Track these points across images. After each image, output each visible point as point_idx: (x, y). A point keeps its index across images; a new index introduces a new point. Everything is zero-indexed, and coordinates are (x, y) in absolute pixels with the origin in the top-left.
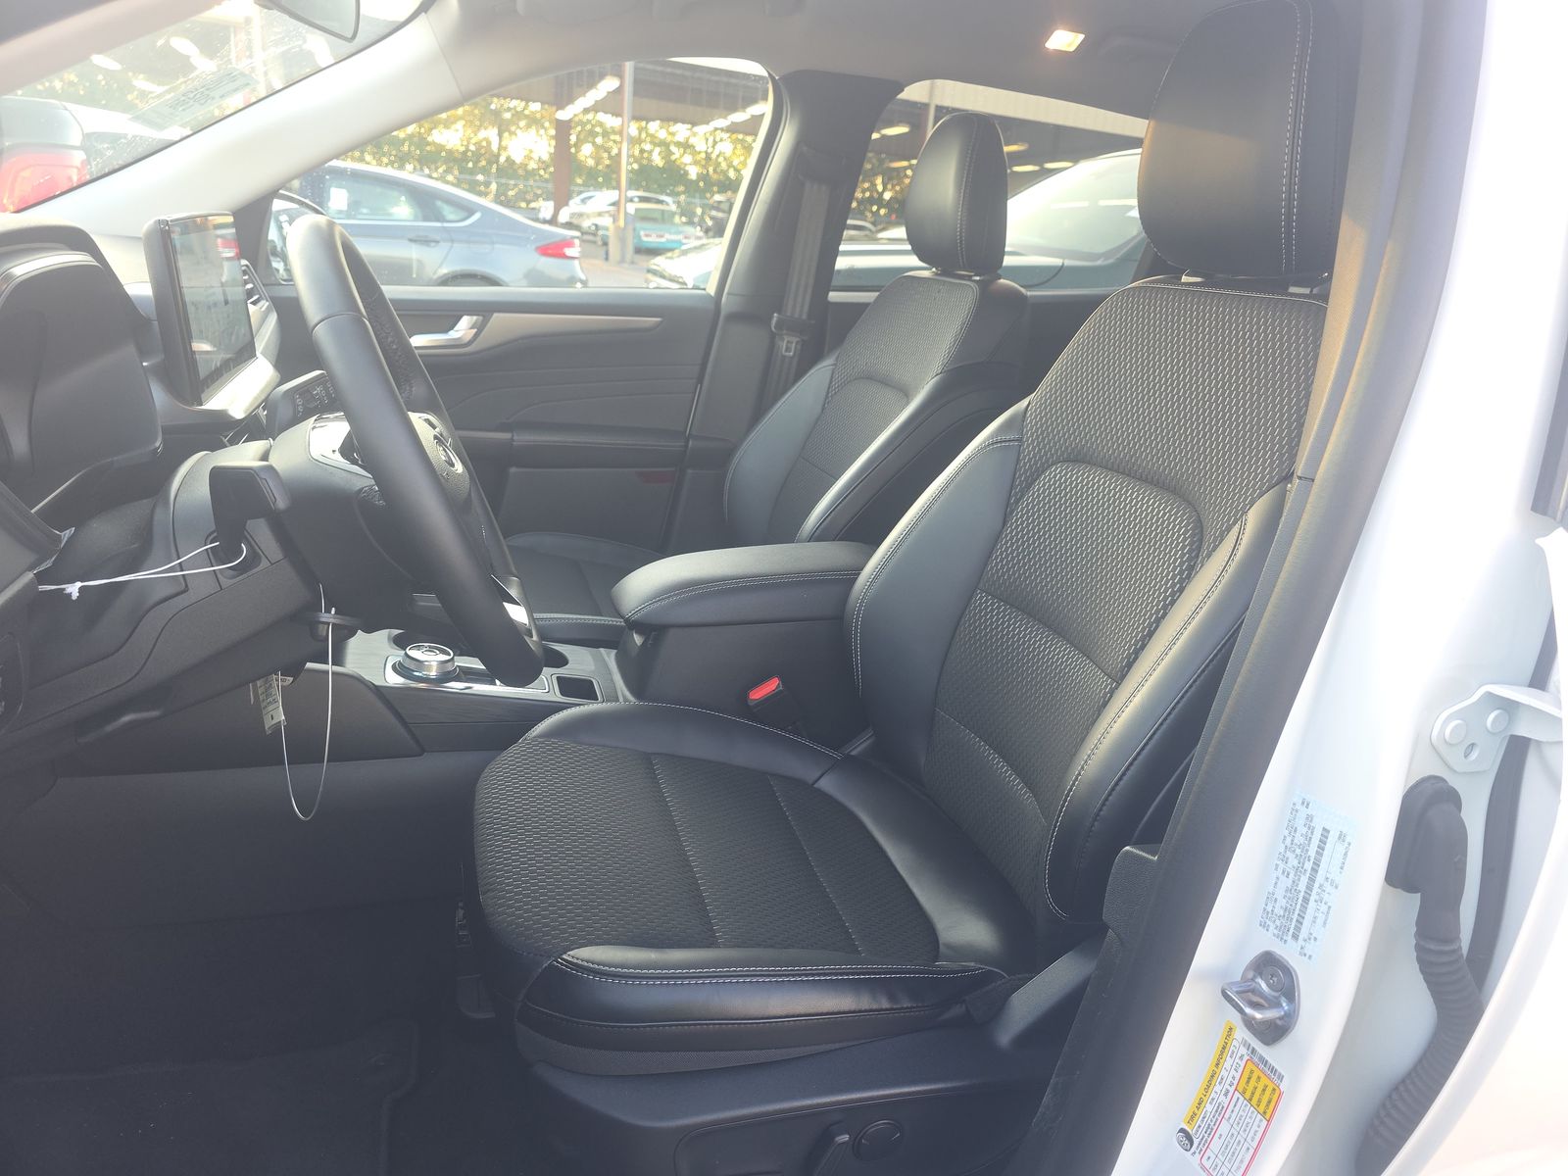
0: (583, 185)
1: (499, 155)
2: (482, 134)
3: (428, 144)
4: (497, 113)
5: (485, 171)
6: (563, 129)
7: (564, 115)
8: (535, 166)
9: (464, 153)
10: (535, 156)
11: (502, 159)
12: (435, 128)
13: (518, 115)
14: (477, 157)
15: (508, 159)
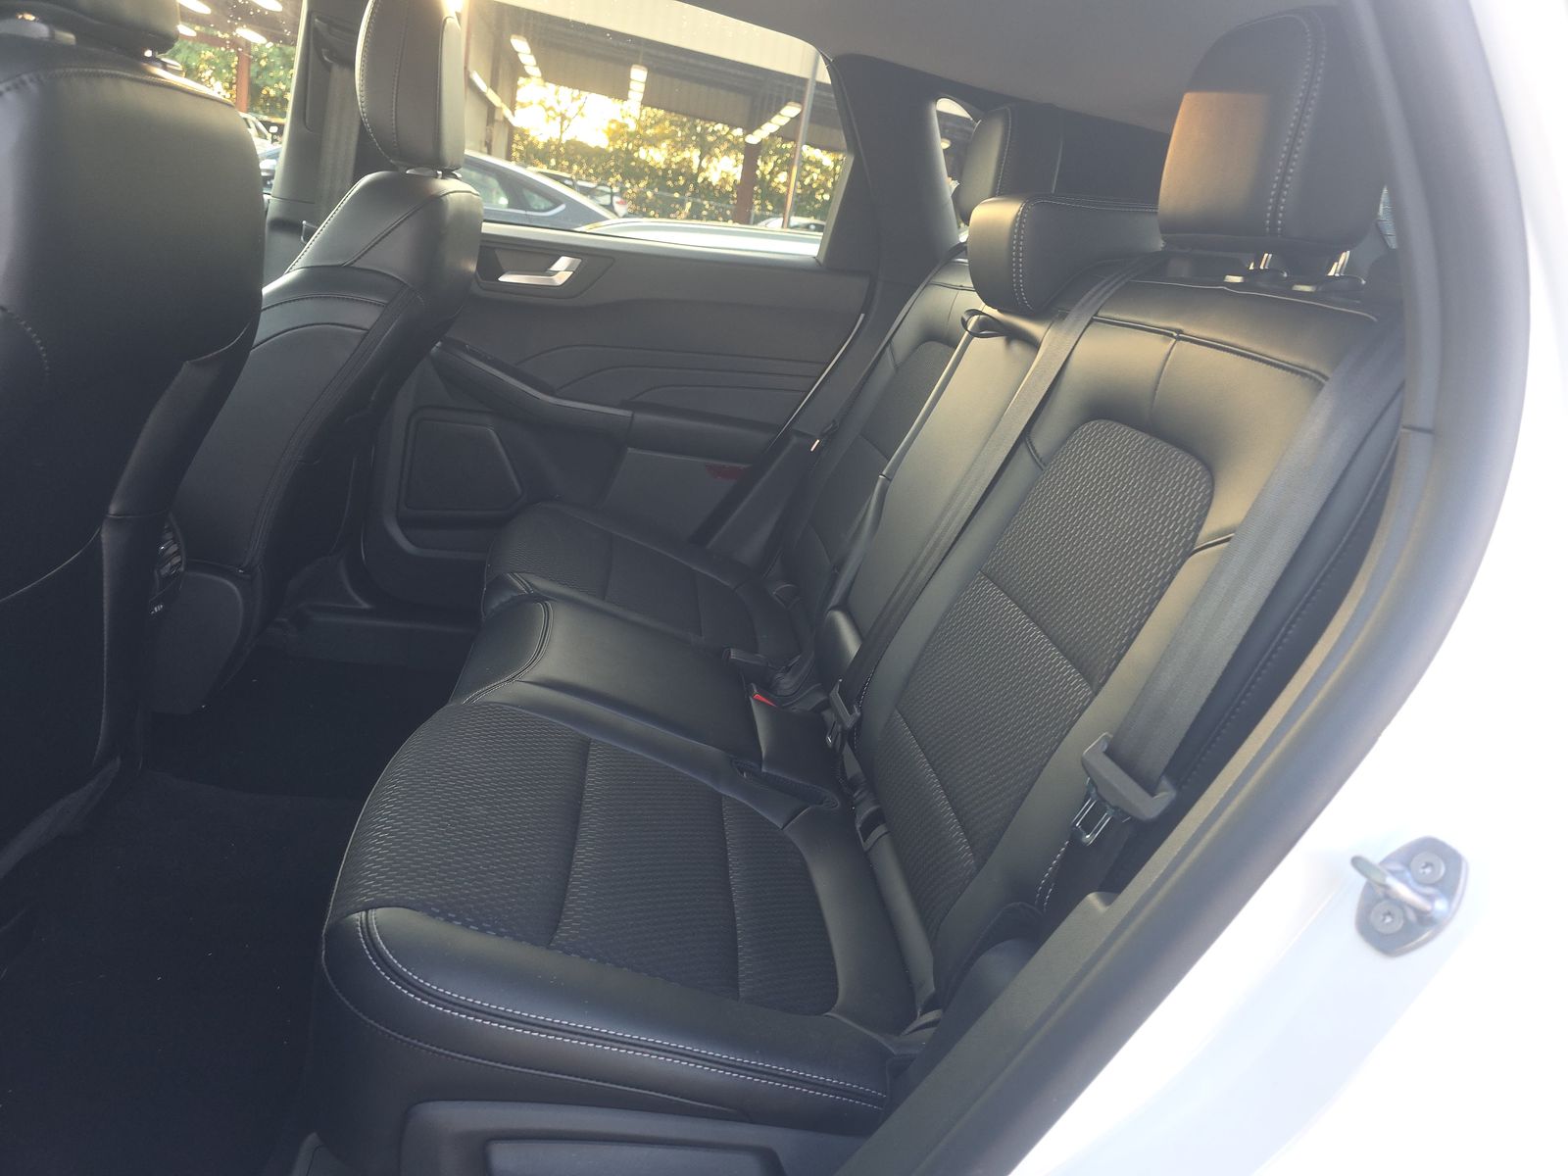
0: (772, 211)
1: (697, 175)
2: (686, 154)
3: (633, 159)
4: (702, 136)
5: (682, 190)
6: (752, 154)
7: (753, 139)
8: (730, 189)
9: (665, 171)
10: (731, 180)
11: (700, 180)
12: (642, 145)
13: (721, 139)
14: (677, 173)
15: (705, 179)
